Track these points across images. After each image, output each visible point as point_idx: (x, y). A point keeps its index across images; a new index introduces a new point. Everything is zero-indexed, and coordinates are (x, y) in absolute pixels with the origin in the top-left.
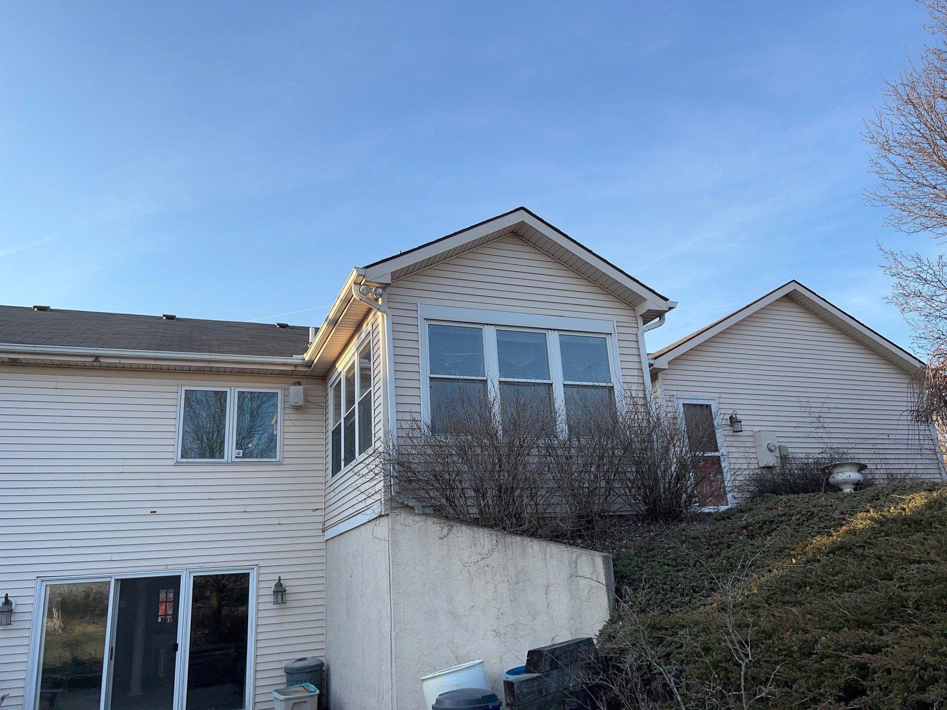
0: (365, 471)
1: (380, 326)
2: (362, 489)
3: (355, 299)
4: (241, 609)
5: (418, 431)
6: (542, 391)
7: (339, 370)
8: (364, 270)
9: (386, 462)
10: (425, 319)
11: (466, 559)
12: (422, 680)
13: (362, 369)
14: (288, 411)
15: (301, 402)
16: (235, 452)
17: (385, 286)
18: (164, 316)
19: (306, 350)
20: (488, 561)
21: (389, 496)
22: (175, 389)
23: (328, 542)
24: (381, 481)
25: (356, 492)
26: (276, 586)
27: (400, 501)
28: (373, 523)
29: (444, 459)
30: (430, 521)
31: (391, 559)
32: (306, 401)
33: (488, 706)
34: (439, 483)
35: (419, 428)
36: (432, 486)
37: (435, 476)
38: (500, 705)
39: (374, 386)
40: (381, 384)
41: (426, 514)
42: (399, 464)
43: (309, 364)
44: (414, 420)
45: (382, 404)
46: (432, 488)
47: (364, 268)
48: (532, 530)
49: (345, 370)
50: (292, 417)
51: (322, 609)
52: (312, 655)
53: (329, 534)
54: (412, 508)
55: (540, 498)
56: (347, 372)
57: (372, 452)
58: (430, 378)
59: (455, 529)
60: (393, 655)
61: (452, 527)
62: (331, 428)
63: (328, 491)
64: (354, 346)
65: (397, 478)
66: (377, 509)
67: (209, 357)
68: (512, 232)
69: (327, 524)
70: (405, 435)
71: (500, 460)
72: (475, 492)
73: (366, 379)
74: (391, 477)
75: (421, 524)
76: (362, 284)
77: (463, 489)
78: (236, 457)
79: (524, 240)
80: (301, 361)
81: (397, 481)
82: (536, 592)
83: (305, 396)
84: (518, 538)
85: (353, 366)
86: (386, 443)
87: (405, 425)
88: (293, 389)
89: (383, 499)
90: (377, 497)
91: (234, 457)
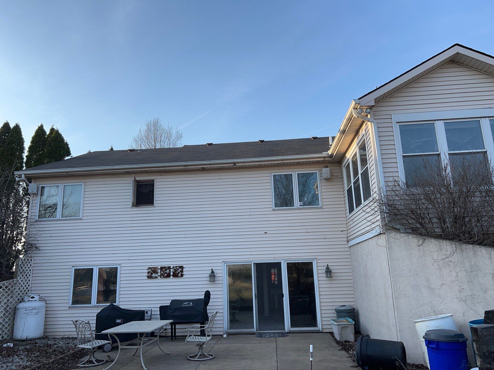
0: (369, 210)
1: (370, 130)
2: (368, 219)
3: (354, 117)
4: (310, 279)
5: (398, 186)
6: (481, 156)
7: (348, 157)
8: (359, 100)
9: (381, 205)
10: (397, 122)
11: (435, 258)
12: (415, 322)
13: (361, 155)
14: (323, 181)
15: (329, 176)
16: (299, 203)
17: (371, 107)
18: (259, 141)
19: (329, 149)
20: (451, 259)
21: (384, 223)
22: (268, 175)
23: (350, 247)
24: (379, 215)
25: (365, 221)
26: (326, 269)
27: (391, 225)
28: (377, 237)
29: (416, 202)
30: (411, 237)
31: (389, 257)
32: (331, 175)
33: (459, 340)
34: (415, 215)
35: (399, 185)
36: (410, 217)
37: (412, 211)
38: (467, 340)
39: (369, 164)
40: (373, 162)
41: (408, 233)
42: (388, 205)
43: (331, 156)
44: (395, 181)
45: (375, 174)
46: (409, 218)
47: (358, 99)
48: (479, 241)
49: (351, 157)
50: (325, 184)
51: (351, 281)
52: (348, 303)
53: (351, 243)
54: (399, 229)
55: (484, 222)
56: (352, 158)
57: (372, 200)
58: (403, 156)
59: (427, 241)
60: (395, 307)
61: (425, 239)
62: (346, 188)
63: (348, 221)
64: (355, 143)
65: (388, 213)
66: (378, 230)
67: (282, 158)
68: (450, 61)
69: (349, 238)
70: (391, 190)
71: (454, 200)
72: (438, 220)
73: (364, 161)
74: (384, 213)
75: (405, 238)
76: (358, 108)
77: (430, 218)
78: (300, 206)
79: (460, 64)
80: (327, 155)
81: (388, 215)
82: (485, 277)
83: (331, 173)
84: (471, 246)
85: (355, 155)
86: (380, 194)
87: (390, 184)
88: (324, 170)
89: (381, 225)
90: (377, 224)
91: (299, 206)
